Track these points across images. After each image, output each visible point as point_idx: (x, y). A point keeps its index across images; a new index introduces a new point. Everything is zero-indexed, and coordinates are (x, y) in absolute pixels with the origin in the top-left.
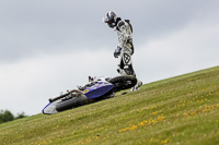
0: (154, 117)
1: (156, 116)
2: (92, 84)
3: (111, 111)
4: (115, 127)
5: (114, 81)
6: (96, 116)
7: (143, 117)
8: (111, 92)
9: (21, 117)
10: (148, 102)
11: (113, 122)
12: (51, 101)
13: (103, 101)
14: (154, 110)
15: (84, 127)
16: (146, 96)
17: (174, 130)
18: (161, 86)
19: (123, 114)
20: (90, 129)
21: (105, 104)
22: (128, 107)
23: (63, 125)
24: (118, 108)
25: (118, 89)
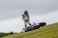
0: (51, 33)
2: (34, 25)
3: (39, 32)
4: (40, 36)
5: (40, 24)
6: (35, 33)
7: (48, 33)
8: (39, 27)
9: (16, 33)
10: (49, 29)
11: (40, 35)
13: (37, 29)
14: (51, 31)
15: (32, 36)
16: (48, 28)
17: (56, 37)
18: (52, 25)
19: (42, 33)
20: (34, 36)
21: (38, 30)
22: (44, 31)
23: (26, 35)
24: (41, 31)
25: (41, 26)
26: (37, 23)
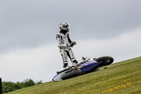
0: (124, 83)
1: (126, 83)
3: (97, 80)
4: (99, 90)
5: (99, 60)
6: (87, 83)
7: (117, 83)
8: (96, 67)
10: (121, 73)
11: (98, 87)
12: (58, 73)
13: (92, 73)
14: (124, 79)
15: (80, 90)
16: (119, 69)
17: (137, 92)
18: (129, 63)
19: (105, 82)
20: (83, 91)
21: (93, 75)
22: (108, 77)
24: (101, 77)
25: (101, 65)
26: (92, 59)
